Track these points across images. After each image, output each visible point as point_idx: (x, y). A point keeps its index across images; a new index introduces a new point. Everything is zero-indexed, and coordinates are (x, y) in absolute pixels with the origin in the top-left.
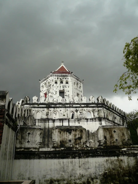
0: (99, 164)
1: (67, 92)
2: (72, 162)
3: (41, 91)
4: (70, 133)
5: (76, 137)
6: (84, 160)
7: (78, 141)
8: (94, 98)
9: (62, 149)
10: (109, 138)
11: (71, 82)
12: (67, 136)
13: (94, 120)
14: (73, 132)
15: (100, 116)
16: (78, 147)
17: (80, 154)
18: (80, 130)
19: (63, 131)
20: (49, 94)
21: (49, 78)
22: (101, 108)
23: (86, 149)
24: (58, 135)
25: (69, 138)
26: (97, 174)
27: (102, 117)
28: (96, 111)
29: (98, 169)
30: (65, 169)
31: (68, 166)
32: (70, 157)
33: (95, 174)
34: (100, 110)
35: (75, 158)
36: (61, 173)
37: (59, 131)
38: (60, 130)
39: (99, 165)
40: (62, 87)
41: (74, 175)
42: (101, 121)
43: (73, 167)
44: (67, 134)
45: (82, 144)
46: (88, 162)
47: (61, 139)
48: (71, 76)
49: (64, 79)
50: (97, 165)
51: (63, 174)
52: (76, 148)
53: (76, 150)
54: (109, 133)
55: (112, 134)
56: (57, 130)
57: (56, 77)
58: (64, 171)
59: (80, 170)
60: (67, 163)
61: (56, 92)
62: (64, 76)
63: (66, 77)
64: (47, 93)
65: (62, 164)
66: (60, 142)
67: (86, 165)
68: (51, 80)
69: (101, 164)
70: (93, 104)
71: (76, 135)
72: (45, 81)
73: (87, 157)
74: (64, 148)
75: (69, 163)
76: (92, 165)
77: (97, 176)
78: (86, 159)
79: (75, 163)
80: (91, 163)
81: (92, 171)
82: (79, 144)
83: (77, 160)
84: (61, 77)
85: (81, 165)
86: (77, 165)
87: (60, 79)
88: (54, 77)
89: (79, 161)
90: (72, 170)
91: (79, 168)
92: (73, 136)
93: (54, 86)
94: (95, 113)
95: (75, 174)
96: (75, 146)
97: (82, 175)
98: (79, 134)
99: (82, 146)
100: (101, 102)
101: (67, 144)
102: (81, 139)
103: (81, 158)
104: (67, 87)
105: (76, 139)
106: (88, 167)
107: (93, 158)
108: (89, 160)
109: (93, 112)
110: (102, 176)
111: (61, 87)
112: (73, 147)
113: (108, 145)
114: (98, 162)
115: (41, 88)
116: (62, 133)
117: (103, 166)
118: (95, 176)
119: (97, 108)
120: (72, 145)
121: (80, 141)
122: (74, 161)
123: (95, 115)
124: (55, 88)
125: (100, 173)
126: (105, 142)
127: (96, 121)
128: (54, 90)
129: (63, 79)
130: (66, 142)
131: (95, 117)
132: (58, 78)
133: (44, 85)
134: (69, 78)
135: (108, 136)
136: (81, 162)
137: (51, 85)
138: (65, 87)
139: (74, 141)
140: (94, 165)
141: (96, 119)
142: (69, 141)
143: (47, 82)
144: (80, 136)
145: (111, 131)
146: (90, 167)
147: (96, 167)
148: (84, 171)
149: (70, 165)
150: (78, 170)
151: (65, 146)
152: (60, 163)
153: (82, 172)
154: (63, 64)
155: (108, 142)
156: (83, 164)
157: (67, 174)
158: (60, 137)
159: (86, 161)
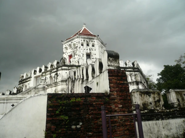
0: (178, 124)
1: (94, 55)
2: (156, 124)
3: (64, 53)
4: (150, 96)
5: (155, 100)
6: (166, 122)
7: (158, 104)
8: (130, 62)
9: (146, 111)
10: (181, 100)
11: (98, 46)
12: (147, 99)
13: (132, 84)
14: (152, 94)
15: (137, 80)
16: (158, 109)
17: (161, 116)
18: (157, 93)
19: (143, 94)
20: (75, 56)
21: (75, 40)
22: (137, 73)
23: (165, 111)
24: (139, 98)
25: (149, 100)
26: (179, 134)
27: (139, 81)
28: (133, 75)
29: (178, 129)
30: (152, 131)
31: (154, 128)
32: (154, 119)
33: (177, 134)
34: (137, 74)
35: (158, 120)
36: (149, 134)
37: (140, 94)
38: (140, 92)
39: (179, 126)
40: (89, 49)
41: (160, 136)
42: (138, 85)
43: (158, 128)
44: (147, 97)
45: (161, 106)
46: (170, 123)
47: (143, 102)
48: (98, 39)
49: (91, 42)
50: (177, 126)
51: (151, 135)
52: (157, 110)
53: (158, 113)
54: (181, 96)
55: (183, 97)
56: (138, 93)
57: (83, 39)
58: (151, 133)
59: (164, 131)
60: (153, 125)
61: (83, 54)
62: (90, 39)
63: (92, 40)
64: (73, 55)
65: (148, 126)
66: (143, 104)
67: (168, 126)
68: (77, 41)
69: (180, 125)
70: (129, 68)
71: (155, 98)
72: (70, 43)
73: (169, 118)
74: (147, 111)
75: (154, 124)
76: (173, 125)
77: (179, 135)
78: (168, 121)
79: (159, 125)
80: (172, 124)
81: (174, 131)
82: (159, 106)
83: (160, 122)
84: (87, 40)
85: (165, 126)
86: (161, 126)
87: (87, 41)
88: (81, 39)
89: (162, 123)
90: (158, 131)
91: (163, 129)
92: (153, 99)
93: (81, 48)
94: (132, 77)
95: (161, 134)
96: (156, 108)
97: (167, 135)
98: (157, 97)
99: (162, 108)
100: (136, 66)
101: (149, 107)
102: (160, 102)
103: (163, 120)
104: (94, 50)
105: (155, 102)
106: (170, 128)
107: (173, 119)
108: (170, 121)
109: (130, 76)
110: (182, 135)
111: (87, 50)
112: (154, 110)
113: (182, 107)
114: (178, 123)
115: (64, 50)
116: (143, 95)
117: (182, 127)
118: (177, 135)
119: (133, 72)
120: (154, 107)
121: (160, 104)
122: (158, 123)
123: (132, 79)
124: (81, 51)
125: (181, 133)
126: (179, 105)
127: (133, 85)
128: (81, 52)
129: (89, 41)
130: (147, 104)
131: (133, 81)
132: (84, 41)
133: (68, 46)
134: (95, 41)
135: (180, 99)
136: (164, 123)
137: (77, 47)
138: (92, 50)
139: (154, 103)
140: (175, 126)
141: (134, 83)
142: (150, 104)
143: (72, 43)
144: (158, 99)
145: (182, 94)
146: (172, 128)
147: (176, 128)
148: (168, 132)
149: (155, 126)
150: (163, 131)
151: (147, 108)
152: (147, 126)
153: (167, 132)
154: (84, 26)
155: (181, 105)
156: (166, 125)
157: (154, 135)
158: (142, 100)
159: (168, 123)
